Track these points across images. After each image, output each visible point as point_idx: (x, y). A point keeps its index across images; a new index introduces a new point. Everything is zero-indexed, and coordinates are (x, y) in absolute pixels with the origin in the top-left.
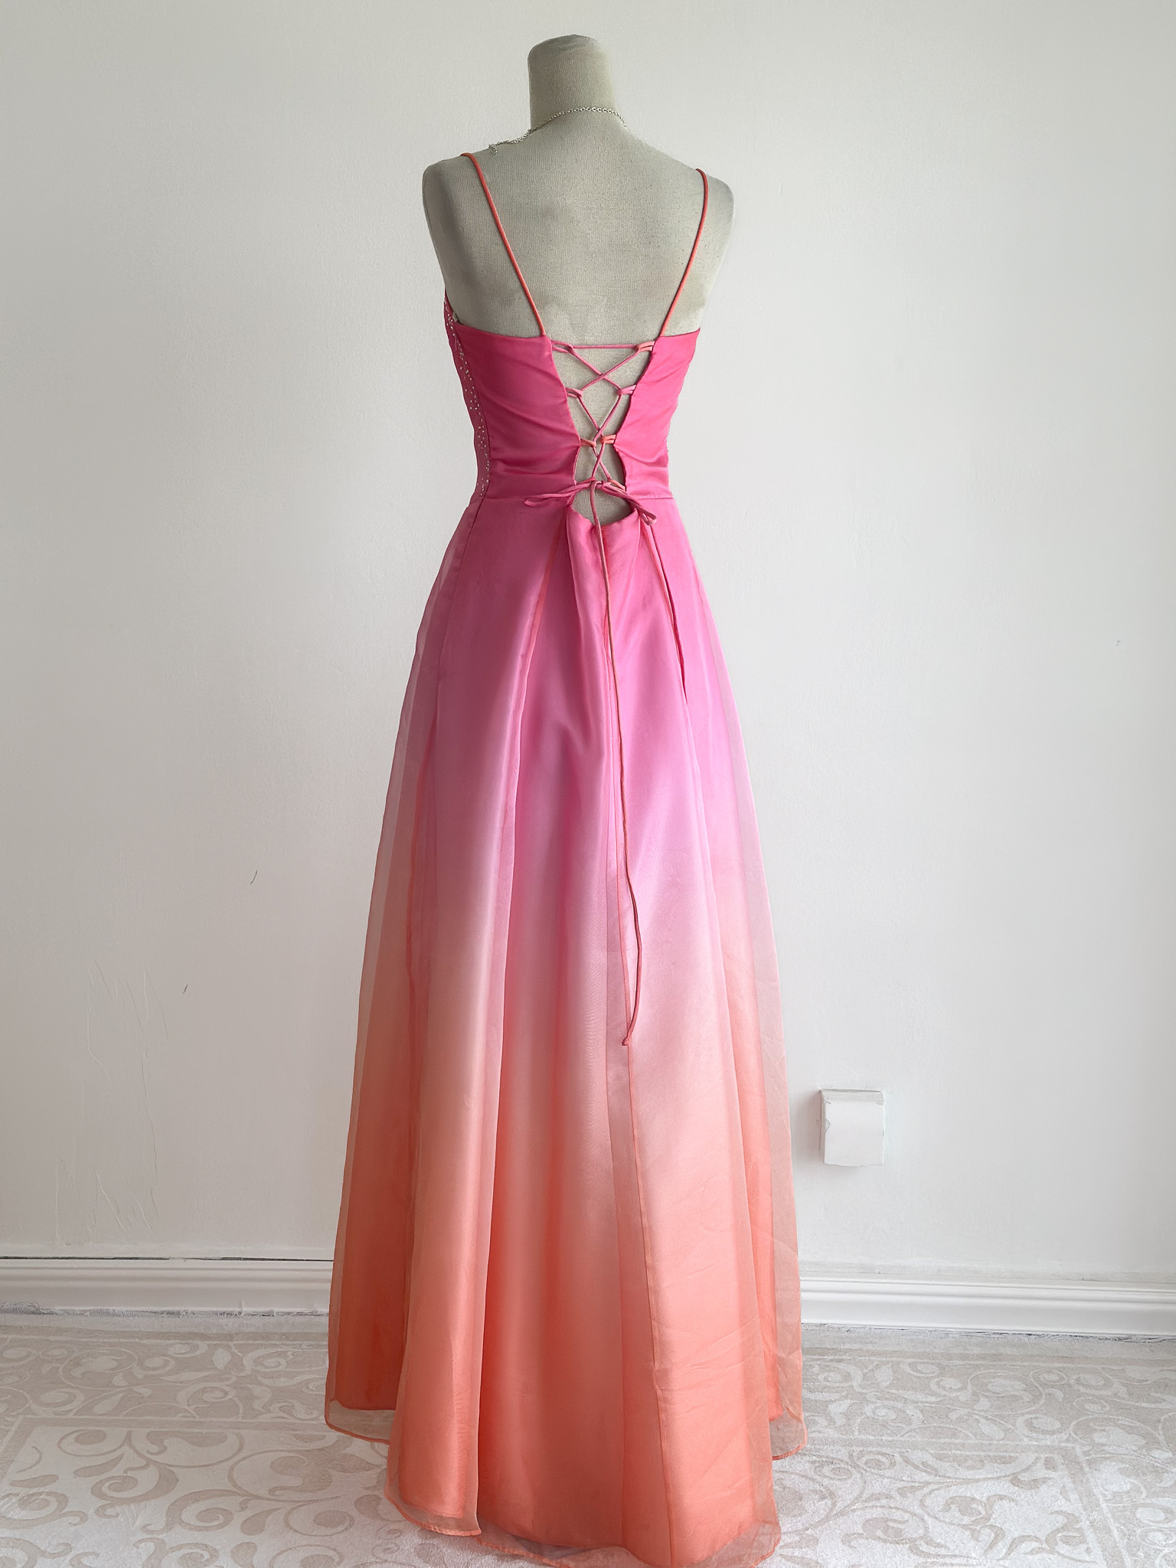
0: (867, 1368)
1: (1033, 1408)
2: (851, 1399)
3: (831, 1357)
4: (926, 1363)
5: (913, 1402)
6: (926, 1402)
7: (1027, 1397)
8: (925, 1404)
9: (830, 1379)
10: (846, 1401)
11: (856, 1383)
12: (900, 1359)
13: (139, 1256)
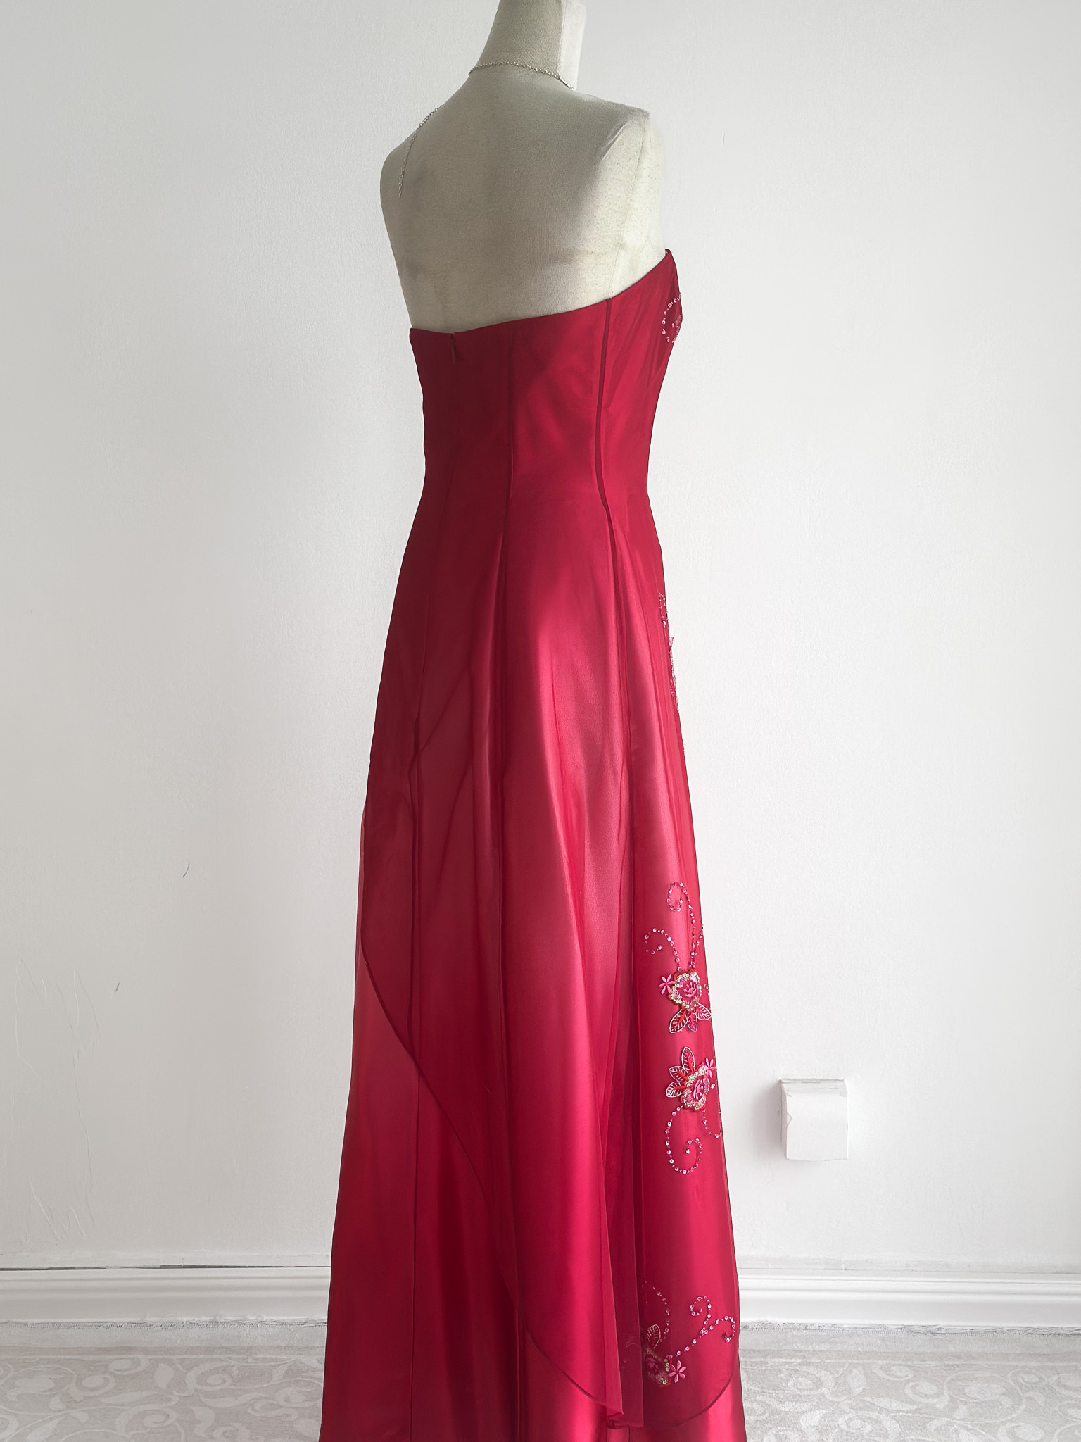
0: (837, 1373)
1: (1014, 1416)
2: (823, 1409)
3: (799, 1361)
4: (900, 1365)
5: (888, 1410)
6: (903, 1411)
7: (1006, 1402)
8: (901, 1414)
9: (799, 1386)
10: (818, 1412)
11: (825, 1390)
12: (870, 1361)
13: (76, 1266)
